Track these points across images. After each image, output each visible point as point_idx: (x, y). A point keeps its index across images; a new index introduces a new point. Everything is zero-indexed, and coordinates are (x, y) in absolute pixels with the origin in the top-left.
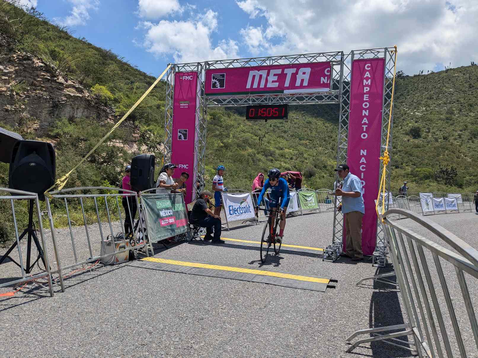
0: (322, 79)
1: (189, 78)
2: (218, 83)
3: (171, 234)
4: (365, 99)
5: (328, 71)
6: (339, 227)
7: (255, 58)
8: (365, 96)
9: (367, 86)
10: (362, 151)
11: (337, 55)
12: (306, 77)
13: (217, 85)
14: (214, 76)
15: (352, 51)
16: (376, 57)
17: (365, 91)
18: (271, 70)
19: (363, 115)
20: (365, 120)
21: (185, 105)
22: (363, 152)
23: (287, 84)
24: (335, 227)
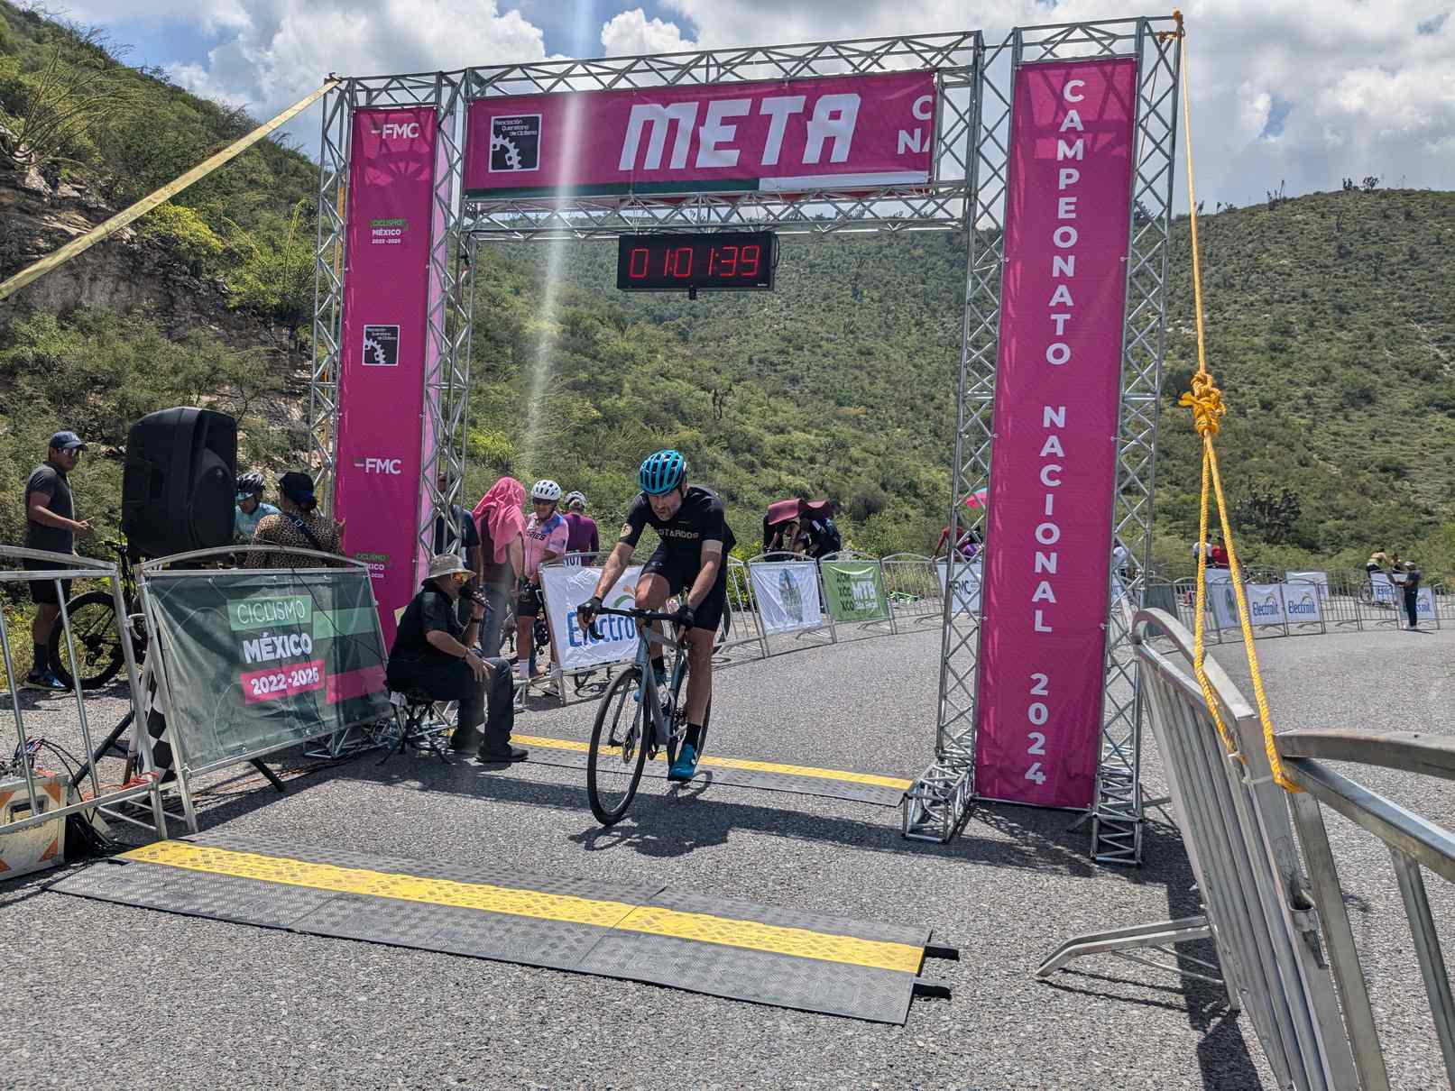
0: (903, 135)
1: (406, 131)
2: (513, 152)
3: (298, 732)
4: (1062, 215)
5: (924, 108)
6: (963, 700)
7: (652, 57)
8: (1062, 201)
9: (1068, 162)
10: (1048, 411)
11: (956, 48)
12: (844, 130)
13: (510, 159)
14: (499, 123)
15: (1016, 32)
16: (1106, 52)
17: (1063, 183)
18: (711, 103)
19: (1056, 274)
20: (1062, 295)
21: (391, 232)
22: (1054, 416)
23: (771, 156)
24: (945, 698)
